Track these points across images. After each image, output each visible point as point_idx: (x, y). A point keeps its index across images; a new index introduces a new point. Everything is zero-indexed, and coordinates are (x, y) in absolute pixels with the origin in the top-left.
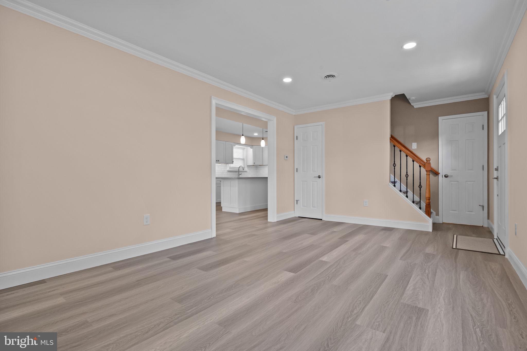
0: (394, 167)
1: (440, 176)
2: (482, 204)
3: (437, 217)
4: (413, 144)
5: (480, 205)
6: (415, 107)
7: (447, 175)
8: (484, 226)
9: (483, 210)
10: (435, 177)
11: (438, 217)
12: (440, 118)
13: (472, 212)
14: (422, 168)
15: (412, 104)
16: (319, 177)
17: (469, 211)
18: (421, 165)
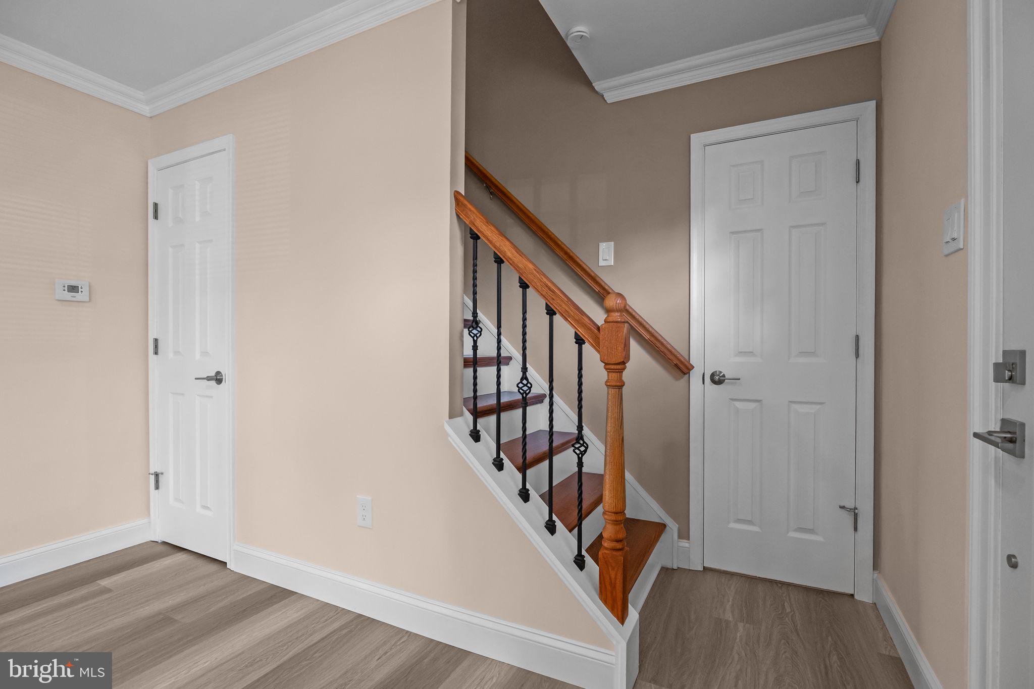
0: (475, 342)
1: (695, 378)
2: (850, 504)
3: (684, 544)
4: (603, 246)
5: (842, 507)
6: (610, 98)
7: (721, 372)
8: (856, 597)
9: (856, 529)
10: (677, 379)
11: (687, 545)
12: (697, 140)
13: (811, 531)
14: (587, 347)
15: (597, 86)
16: (218, 379)
17: (800, 530)
18: (582, 332)
